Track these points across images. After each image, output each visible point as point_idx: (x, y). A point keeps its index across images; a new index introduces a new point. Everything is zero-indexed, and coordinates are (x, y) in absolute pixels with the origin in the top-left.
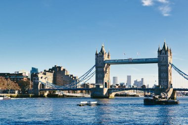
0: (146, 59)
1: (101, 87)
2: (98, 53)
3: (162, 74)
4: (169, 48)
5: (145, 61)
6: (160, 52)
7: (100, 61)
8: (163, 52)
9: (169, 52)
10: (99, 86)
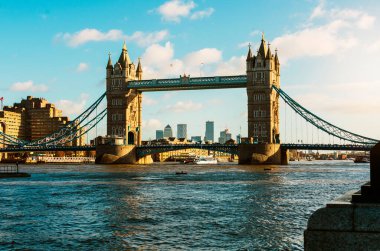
0: (220, 78)
1: (120, 142)
2: (113, 63)
3: (256, 112)
4: (273, 53)
5: (217, 81)
6: (251, 61)
7: (117, 84)
8: (259, 61)
9: (272, 62)
10: (113, 140)
